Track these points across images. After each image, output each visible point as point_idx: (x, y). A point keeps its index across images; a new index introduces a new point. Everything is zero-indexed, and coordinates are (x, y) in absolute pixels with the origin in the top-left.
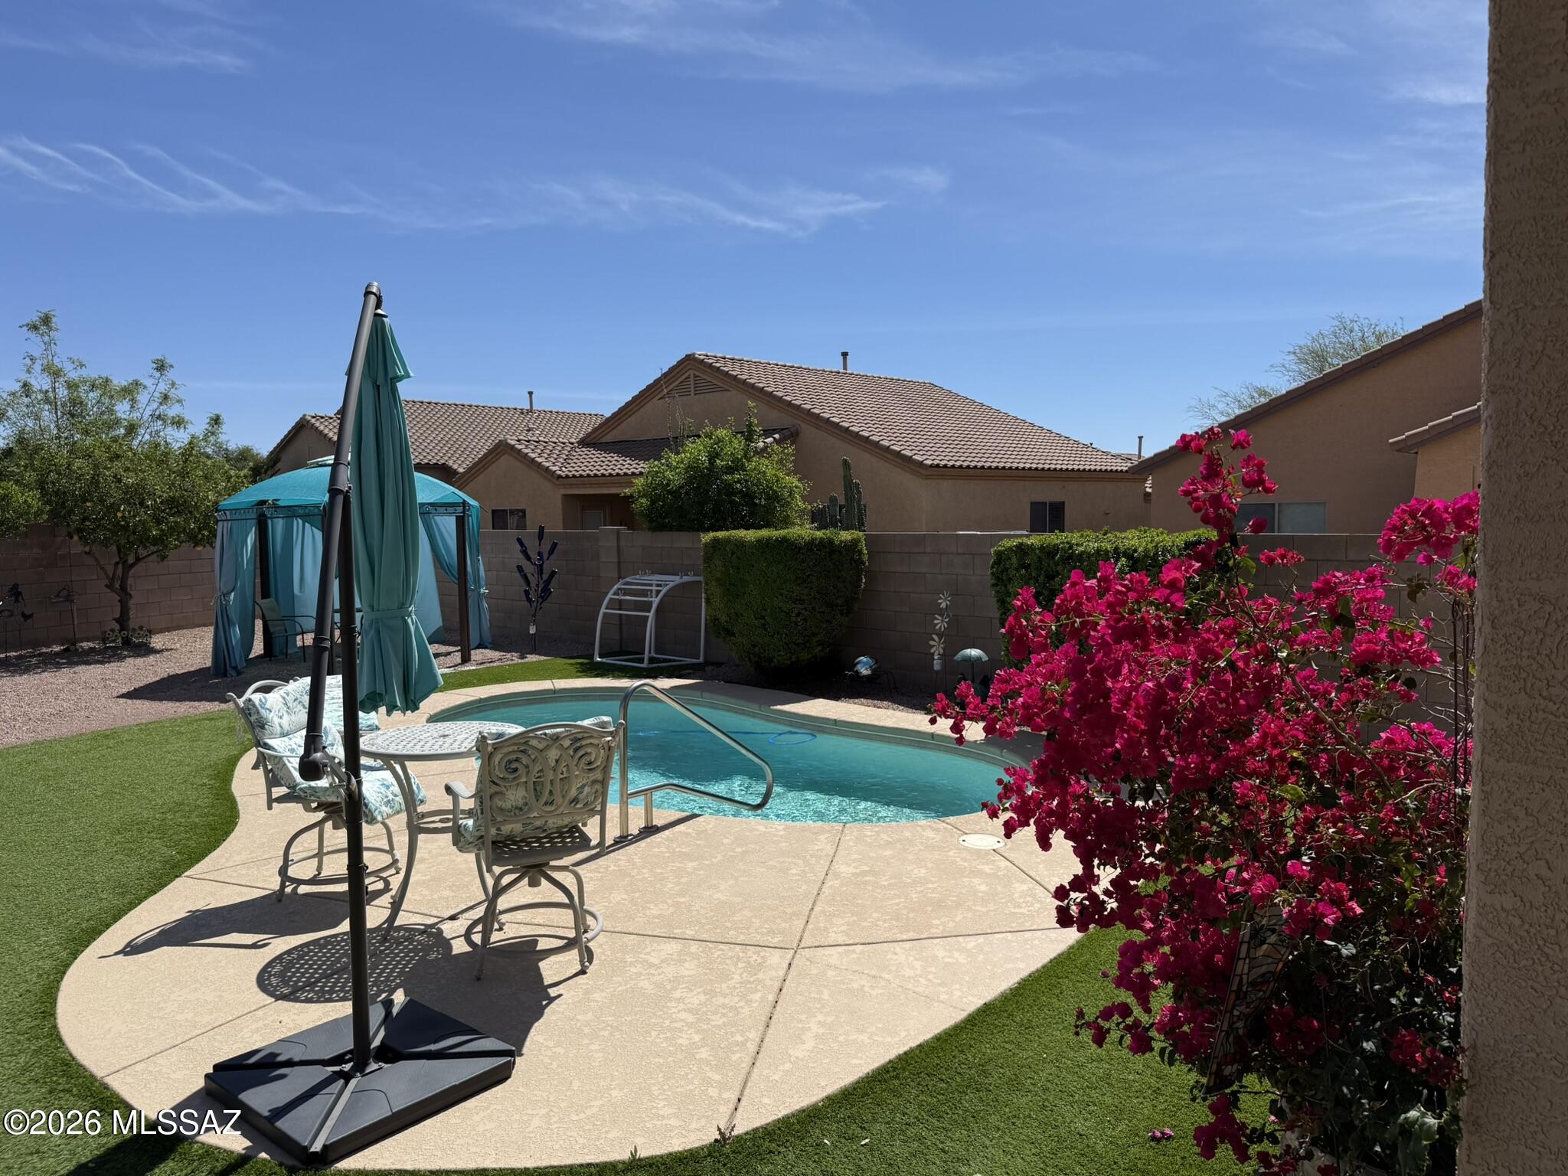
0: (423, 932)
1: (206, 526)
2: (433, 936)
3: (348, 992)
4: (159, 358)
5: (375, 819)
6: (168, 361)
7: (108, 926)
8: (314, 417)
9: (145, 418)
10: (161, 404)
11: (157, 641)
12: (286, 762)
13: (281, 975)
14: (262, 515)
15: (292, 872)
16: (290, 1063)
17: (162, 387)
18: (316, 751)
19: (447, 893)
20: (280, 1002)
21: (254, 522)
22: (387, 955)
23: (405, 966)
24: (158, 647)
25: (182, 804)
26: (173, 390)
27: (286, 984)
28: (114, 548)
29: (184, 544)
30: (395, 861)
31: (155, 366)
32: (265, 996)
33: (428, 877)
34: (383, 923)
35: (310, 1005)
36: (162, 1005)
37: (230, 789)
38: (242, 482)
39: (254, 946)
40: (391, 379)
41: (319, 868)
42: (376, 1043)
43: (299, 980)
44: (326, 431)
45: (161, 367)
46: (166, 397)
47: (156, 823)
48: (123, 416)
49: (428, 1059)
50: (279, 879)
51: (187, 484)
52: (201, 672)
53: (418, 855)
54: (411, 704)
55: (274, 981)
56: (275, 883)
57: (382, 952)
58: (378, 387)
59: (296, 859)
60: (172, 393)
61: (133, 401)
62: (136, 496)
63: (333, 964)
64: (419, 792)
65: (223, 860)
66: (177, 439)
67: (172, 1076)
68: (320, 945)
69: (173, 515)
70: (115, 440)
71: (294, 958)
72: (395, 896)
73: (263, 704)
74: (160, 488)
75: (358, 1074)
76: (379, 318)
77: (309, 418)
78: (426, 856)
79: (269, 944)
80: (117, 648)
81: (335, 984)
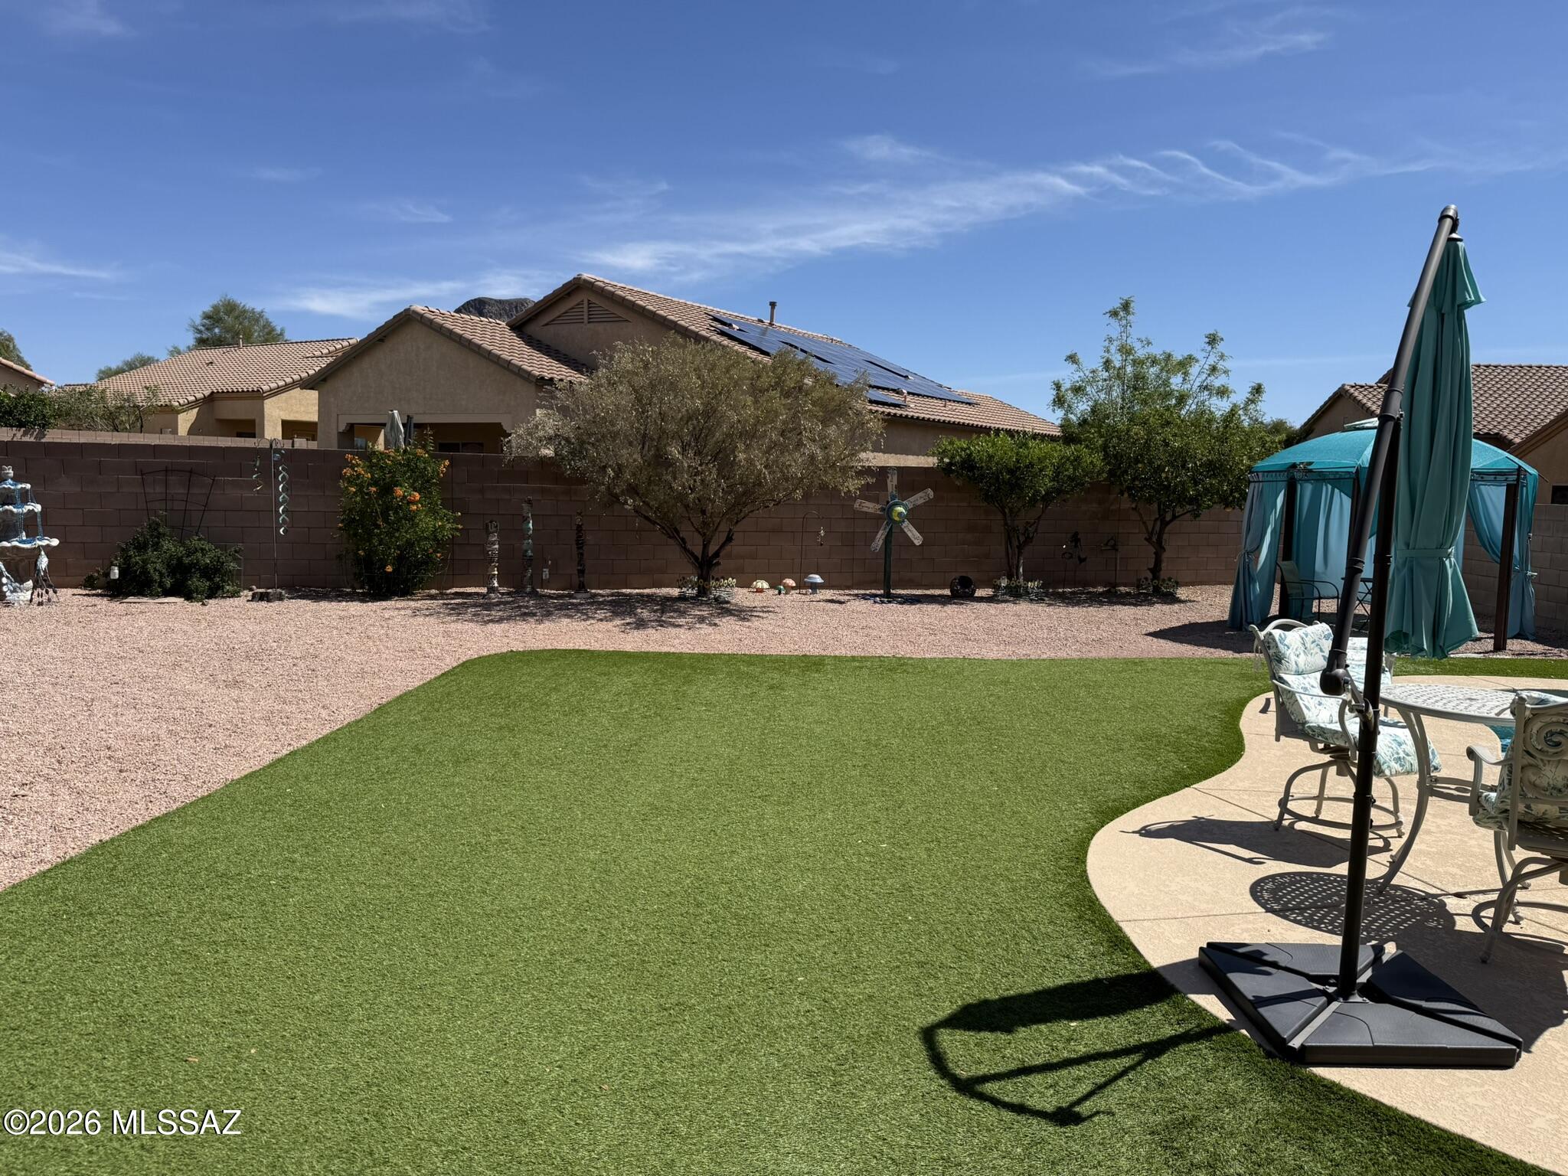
0: (1423, 899)
1: (1238, 489)
2: (1433, 907)
3: (1337, 927)
4: (1212, 332)
5: (1383, 772)
6: (1219, 334)
7: (1128, 810)
8: (1353, 387)
9: (1194, 389)
10: (1209, 375)
11: (1182, 593)
12: (1299, 698)
13: (1274, 892)
14: (1293, 478)
15: (1291, 805)
16: (1275, 965)
17: (1211, 361)
18: (1338, 667)
19: (1454, 870)
20: (1269, 914)
21: (1284, 484)
22: (1381, 908)
23: (1400, 923)
24: (1183, 598)
25: (1195, 729)
26: (1221, 362)
27: (1277, 901)
28: (1156, 505)
29: (1215, 506)
30: (1398, 824)
31: (1207, 340)
32: (1256, 905)
33: (1433, 849)
34: (1380, 878)
35: (1298, 926)
36: (1167, 883)
37: (1238, 725)
38: (1276, 447)
39: (1250, 861)
40: (1459, 306)
41: (1318, 810)
42: (1363, 979)
43: (1289, 901)
44: (1365, 401)
45: (1213, 340)
46: (1214, 369)
47: (1172, 739)
48: (1176, 388)
49: (1417, 1013)
50: (1278, 810)
51: (1226, 448)
52: (1219, 624)
53: (1423, 827)
54: (1439, 651)
55: (1266, 895)
56: (1274, 814)
57: (1376, 903)
58: (1443, 315)
59: (1296, 796)
60: (1221, 365)
61: (1186, 374)
62: (1180, 458)
63: (1323, 898)
64: (1434, 758)
65: (1228, 783)
66: (1219, 407)
67: (1173, 941)
68: (1312, 878)
69: (1210, 477)
70: (1168, 408)
71: (1286, 882)
72: (1395, 856)
73: (1282, 640)
74: (1201, 452)
75: (1341, 1000)
76: (1453, 243)
77: (1348, 388)
78: (1433, 829)
79: (1264, 863)
80: (1149, 595)
81: (1324, 916)
